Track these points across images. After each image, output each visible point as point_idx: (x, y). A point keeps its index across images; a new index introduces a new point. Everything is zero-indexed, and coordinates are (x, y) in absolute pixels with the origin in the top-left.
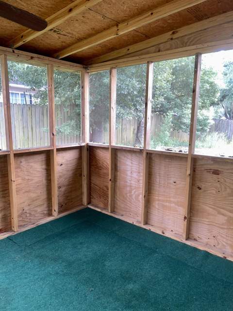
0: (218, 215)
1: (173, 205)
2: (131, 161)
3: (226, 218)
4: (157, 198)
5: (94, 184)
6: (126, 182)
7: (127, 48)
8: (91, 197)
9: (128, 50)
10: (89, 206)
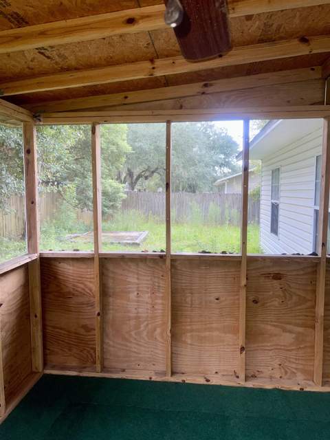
0: (285, 334)
1: (215, 333)
2: (136, 276)
3: (294, 335)
4: (189, 327)
5: (54, 327)
6: (129, 312)
7: (124, 94)
8: (48, 351)
9: (126, 97)
10: (48, 372)
